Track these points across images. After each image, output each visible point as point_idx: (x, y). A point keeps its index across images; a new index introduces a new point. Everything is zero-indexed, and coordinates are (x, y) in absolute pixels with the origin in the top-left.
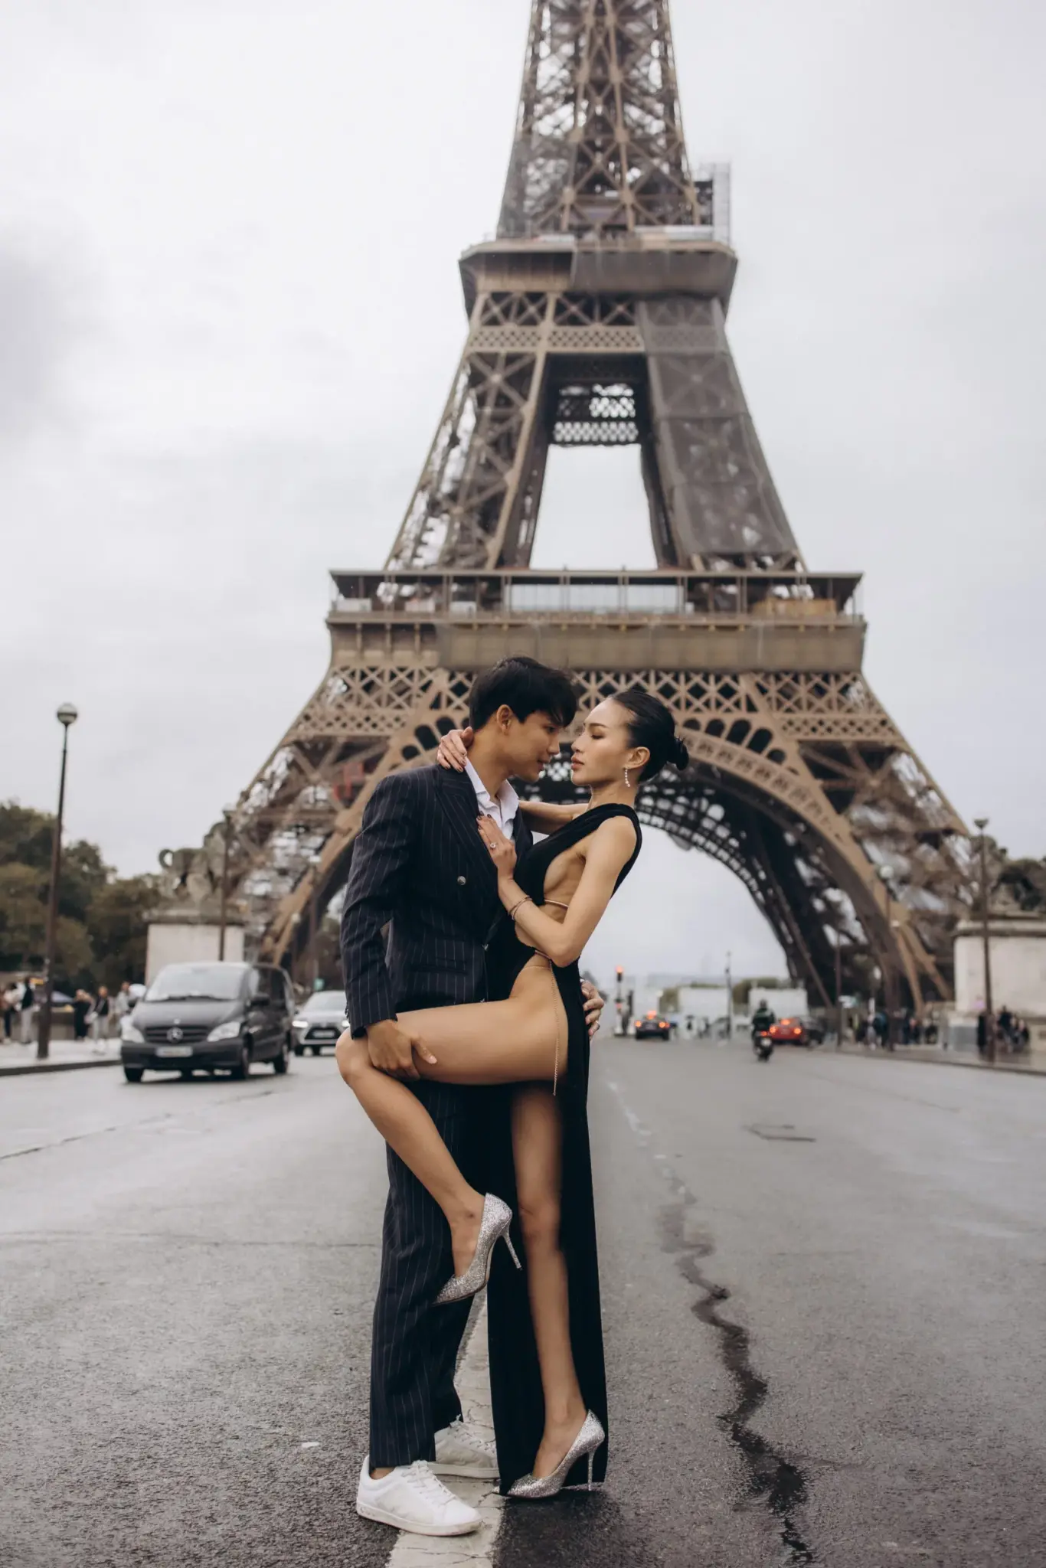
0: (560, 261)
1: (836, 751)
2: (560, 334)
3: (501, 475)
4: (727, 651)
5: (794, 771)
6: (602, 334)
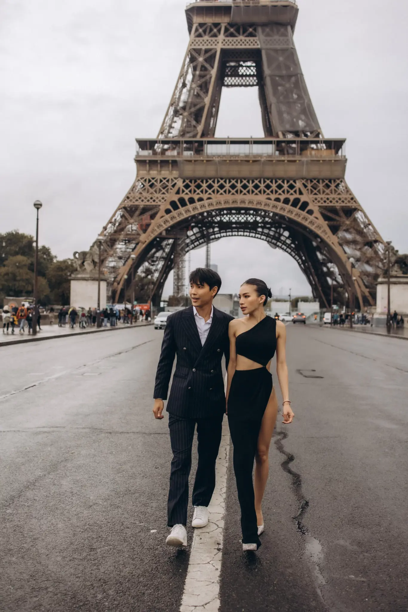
0: (226, 10)
1: (333, 210)
2: (226, 40)
3: (203, 99)
4: (291, 171)
5: (317, 218)
6: (243, 40)
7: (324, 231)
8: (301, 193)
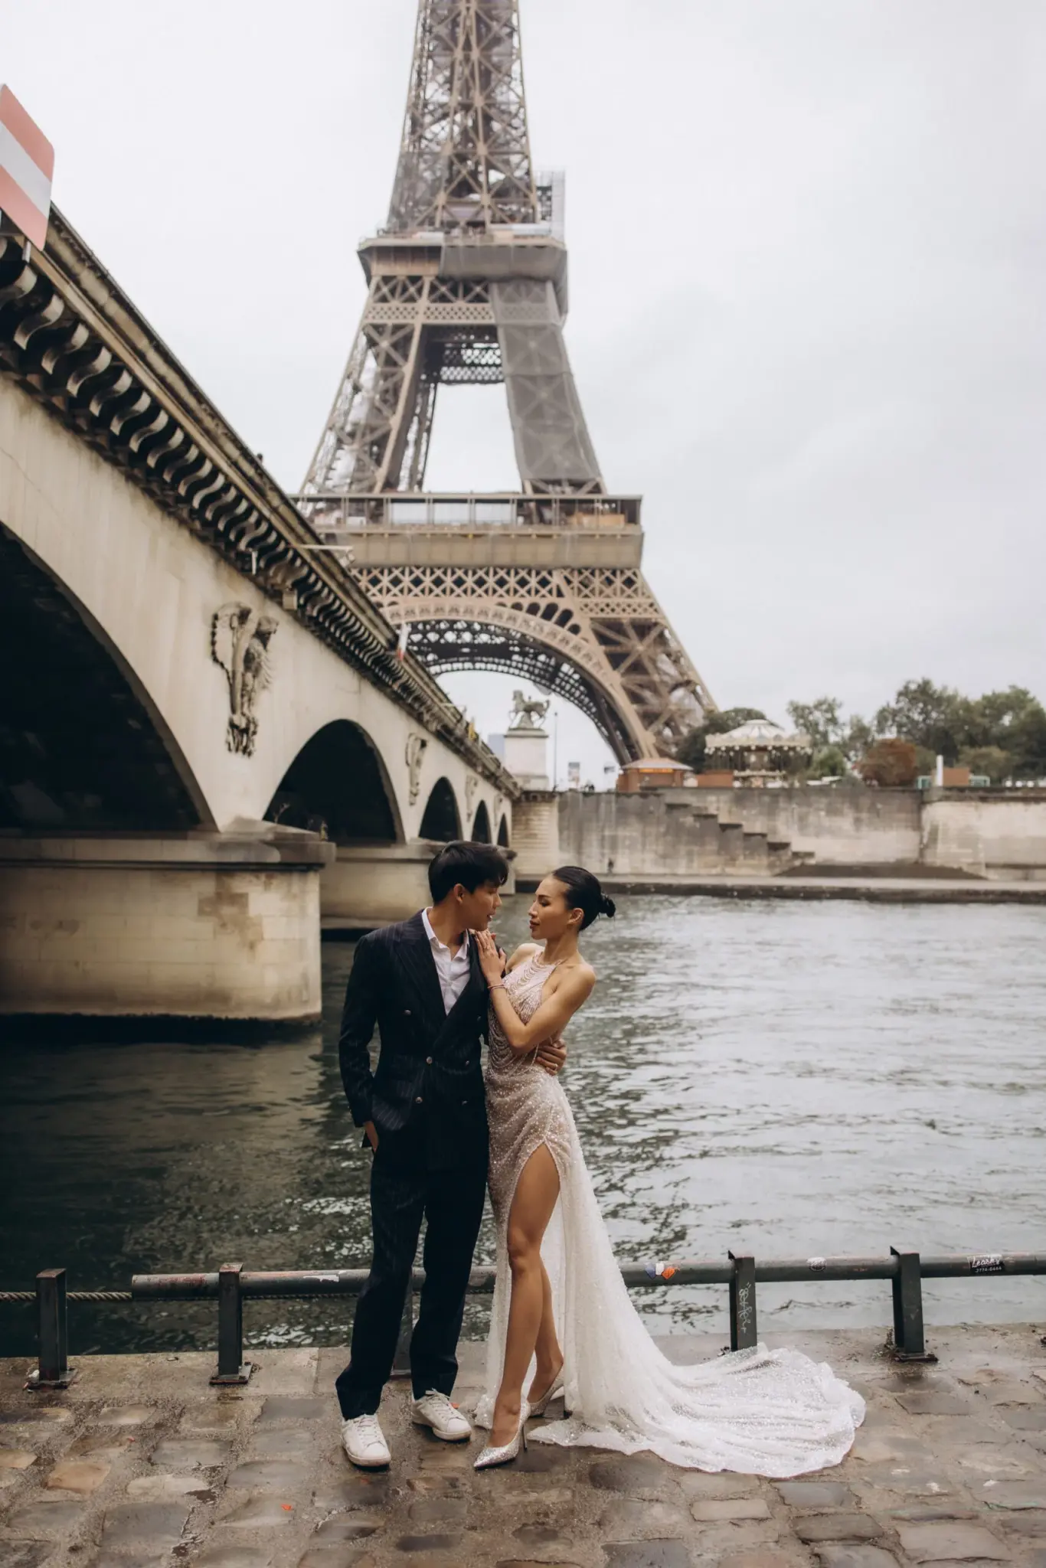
0: (432, 253)
1: (616, 626)
2: (433, 309)
3: (387, 419)
4: (545, 553)
5: (586, 640)
6: (464, 309)
7: (598, 664)
8: (560, 594)
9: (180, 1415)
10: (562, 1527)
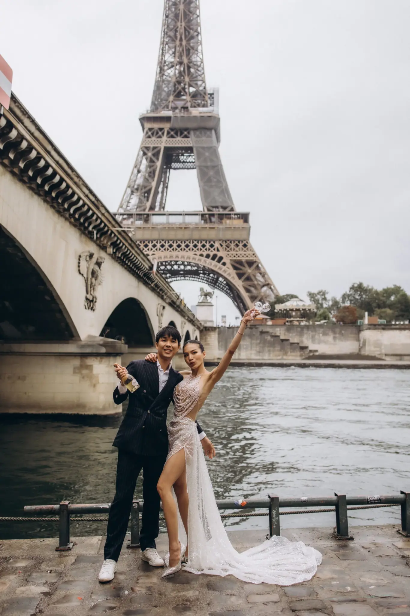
0: (168, 119)
1: (240, 263)
2: (168, 141)
3: (151, 183)
4: (212, 235)
5: (228, 268)
6: (180, 141)
7: (233, 277)
8: (218, 250)
9: (42, 563)
10: (193, 606)
